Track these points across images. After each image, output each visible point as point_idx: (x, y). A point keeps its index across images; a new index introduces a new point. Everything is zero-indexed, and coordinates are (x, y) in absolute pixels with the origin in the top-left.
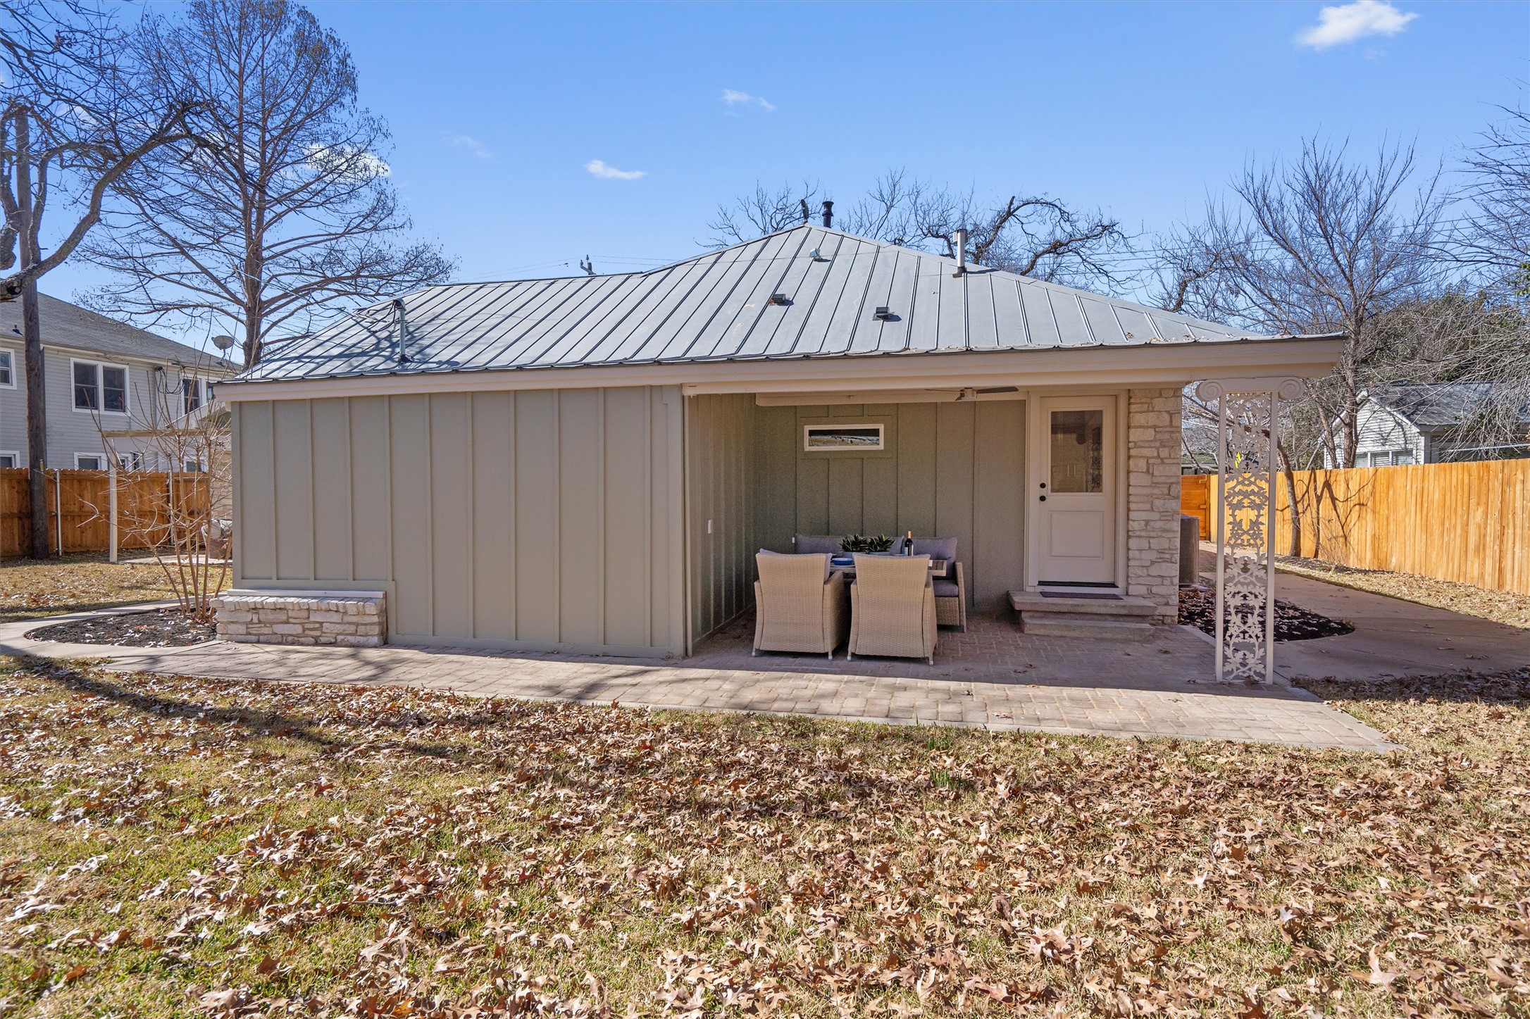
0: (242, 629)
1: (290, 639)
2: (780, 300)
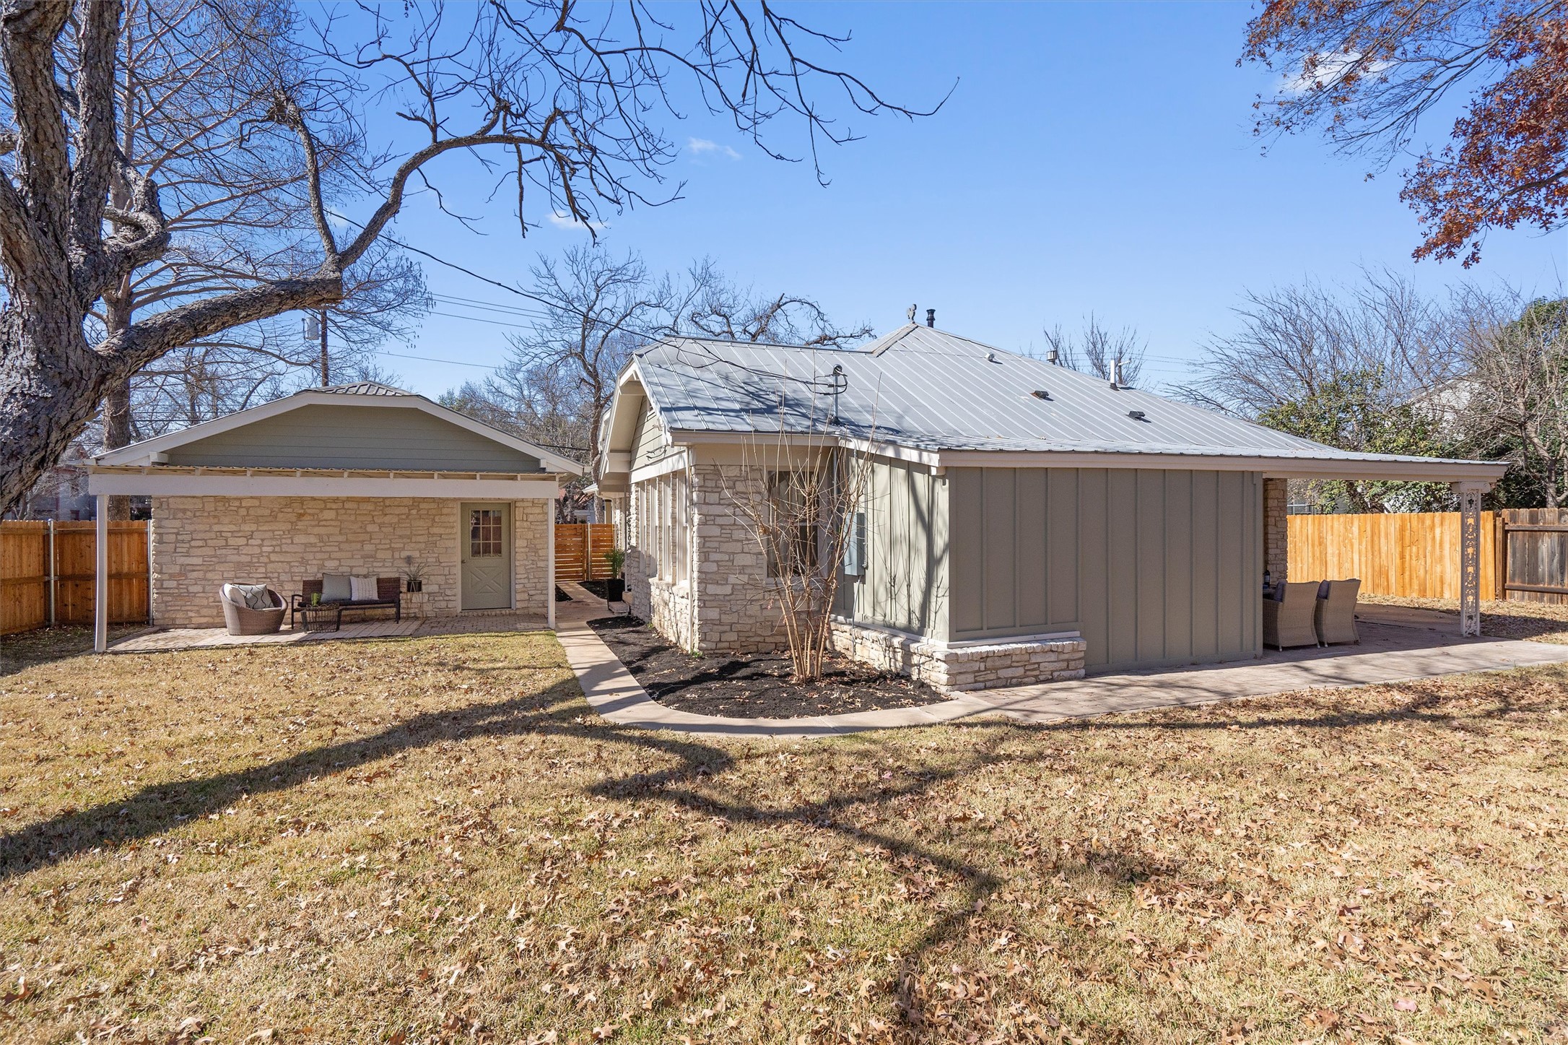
0: (970, 678)
2: (1043, 395)
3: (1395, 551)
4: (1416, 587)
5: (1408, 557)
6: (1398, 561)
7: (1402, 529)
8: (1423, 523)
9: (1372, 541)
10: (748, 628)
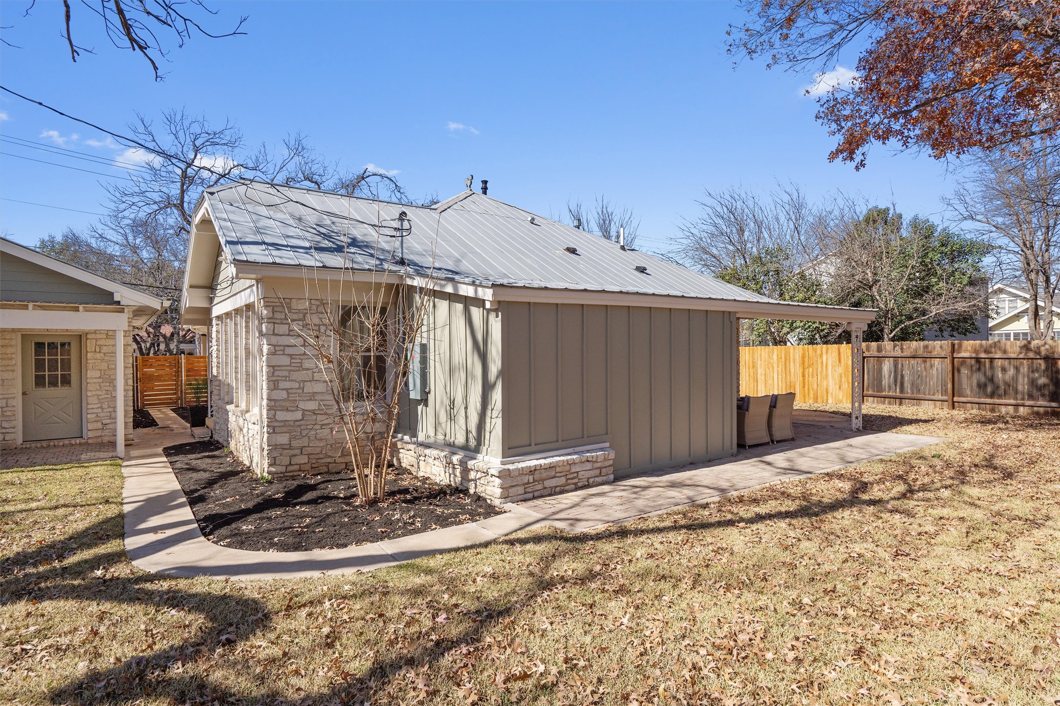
0: (521, 490)
2: (573, 251)
3: (799, 371)
4: (812, 396)
5: (807, 376)
6: (801, 378)
7: (803, 357)
8: (816, 352)
9: (785, 364)
10: (318, 450)
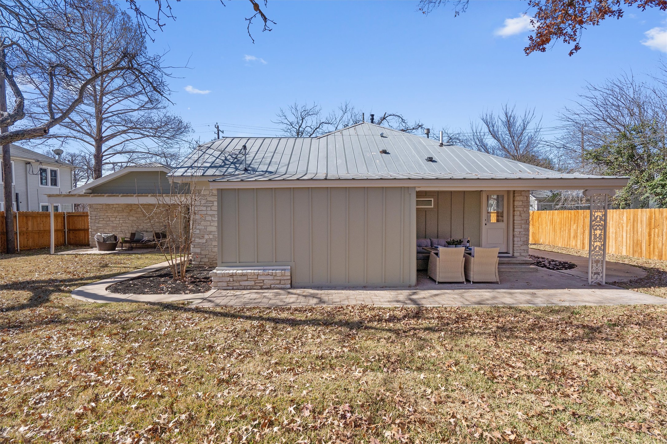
0: (225, 284)
1: (249, 287)
2: (385, 152)
3: (646, 231)
4: (657, 253)
5: (653, 235)
6: (647, 237)
7: (650, 218)
8: (662, 215)
9: (634, 225)
